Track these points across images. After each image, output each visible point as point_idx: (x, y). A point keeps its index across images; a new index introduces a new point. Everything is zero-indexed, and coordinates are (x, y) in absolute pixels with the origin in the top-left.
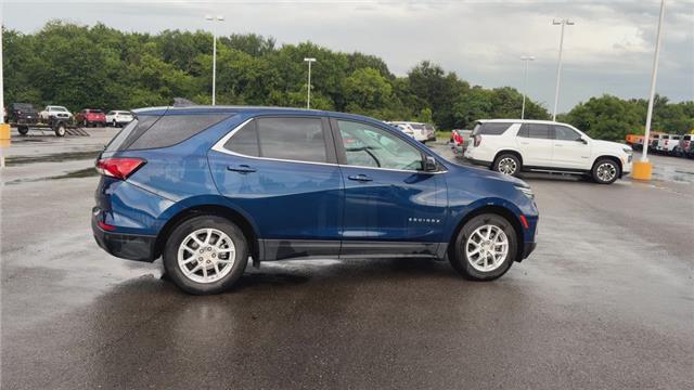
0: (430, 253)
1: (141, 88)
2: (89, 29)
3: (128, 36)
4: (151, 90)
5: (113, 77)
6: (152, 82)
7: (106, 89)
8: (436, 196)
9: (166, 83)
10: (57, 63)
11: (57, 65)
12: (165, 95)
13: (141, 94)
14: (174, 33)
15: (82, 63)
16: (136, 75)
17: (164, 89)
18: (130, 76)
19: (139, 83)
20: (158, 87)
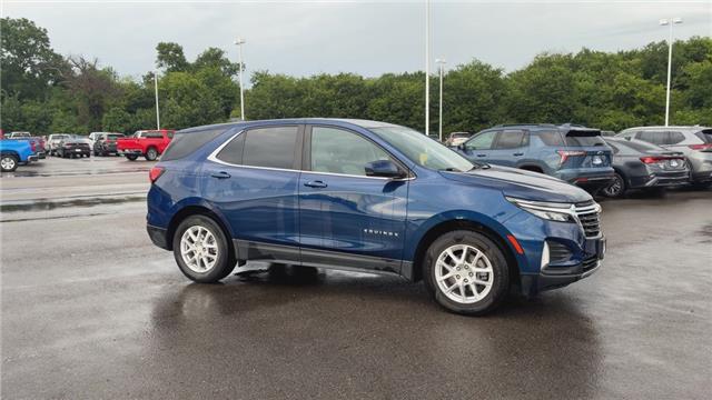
0: (392, 271)
1: (613, 109)
2: (574, 56)
3: (612, 57)
4: (625, 110)
5: (585, 101)
6: (626, 102)
7: (575, 112)
8: (393, 207)
9: (642, 101)
10: (532, 92)
11: (531, 95)
12: (639, 113)
13: (612, 116)
14: (660, 44)
15: (552, 90)
16: (608, 95)
17: (639, 107)
18: (603, 97)
19: (612, 104)
20: (633, 106)
